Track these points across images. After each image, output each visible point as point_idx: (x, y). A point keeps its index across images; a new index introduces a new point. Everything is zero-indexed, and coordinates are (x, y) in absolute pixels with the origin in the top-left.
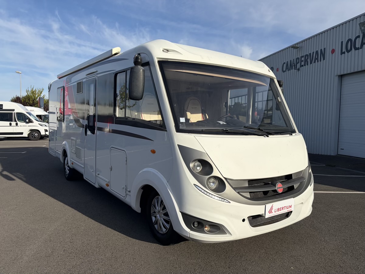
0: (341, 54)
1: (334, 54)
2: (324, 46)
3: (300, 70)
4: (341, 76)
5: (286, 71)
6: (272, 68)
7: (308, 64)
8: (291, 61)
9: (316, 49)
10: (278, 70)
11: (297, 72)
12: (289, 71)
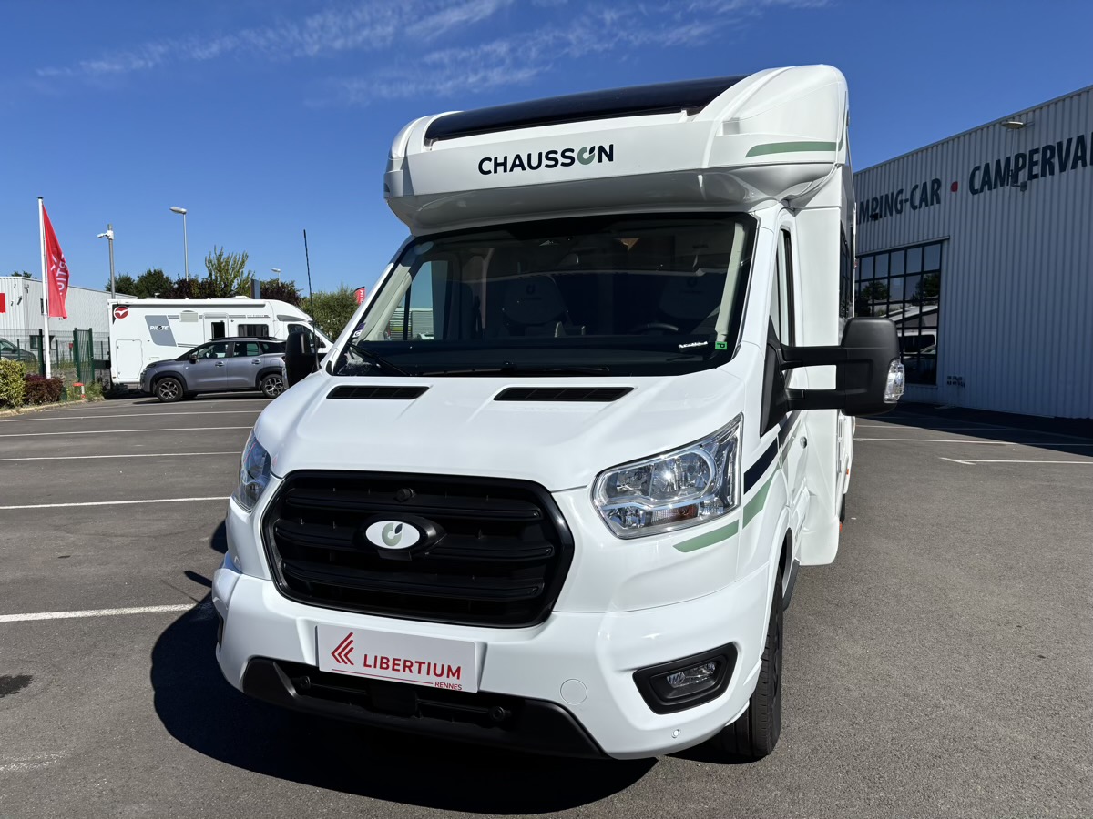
3: (1028, 187)
5: (982, 190)
6: (937, 182)
7: (1052, 173)
8: (998, 163)
9: (1078, 132)
10: (954, 187)
11: (1020, 193)
12: (994, 191)
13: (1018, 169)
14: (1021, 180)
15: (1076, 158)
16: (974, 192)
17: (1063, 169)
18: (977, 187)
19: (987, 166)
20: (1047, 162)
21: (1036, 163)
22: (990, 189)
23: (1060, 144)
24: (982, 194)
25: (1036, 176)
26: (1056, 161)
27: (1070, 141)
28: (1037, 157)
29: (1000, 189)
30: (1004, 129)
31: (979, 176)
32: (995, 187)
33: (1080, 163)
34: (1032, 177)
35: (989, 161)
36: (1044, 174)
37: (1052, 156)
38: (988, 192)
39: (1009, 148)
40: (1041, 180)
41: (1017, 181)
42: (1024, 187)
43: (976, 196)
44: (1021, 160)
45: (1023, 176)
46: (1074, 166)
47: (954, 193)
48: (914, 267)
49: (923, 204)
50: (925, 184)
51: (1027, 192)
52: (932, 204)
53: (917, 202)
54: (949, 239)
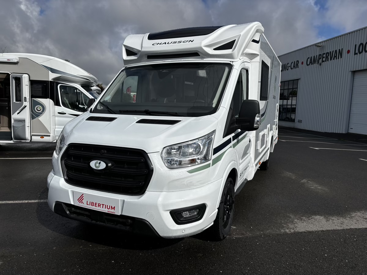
0: (355, 55)
1: (349, 54)
2: (342, 47)
3: (322, 64)
4: (354, 72)
5: (309, 64)
6: (298, 61)
7: (328, 61)
8: (314, 56)
9: (335, 49)
10: (302, 63)
11: (319, 66)
12: (313, 65)
13: (319, 59)
14: (320, 62)
15: (335, 57)
16: (307, 65)
17: (331, 60)
18: (308, 63)
19: (311, 57)
20: (327, 57)
21: (324, 57)
22: (312, 64)
23: (331, 52)
24: (309, 66)
25: (324, 61)
26: (329, 57)
27: (333, 51)
28: (324, 56)
29: (314, 64)
30: (316, 47)
31: (309, 60)
32: (313, 64)
33: (335, 58)
34: (323, 61)
35: (312, 56)
36: (326, 61)
37: (328, 56)
38: (311, 65)
39: (317, 52)
40: (325, 62)
41: (319, 63)
42: (320, 64)
43: (308, 66)
44: (320, 56)
45: (320, 61)
46: (334, 59)
47: (302, 65)
48: (291, 87)
49: (294, 68)
50: (295, 62)
51: (321, 66)
52: (296, 68)
53: (292, 67)
54: (300, 79)
